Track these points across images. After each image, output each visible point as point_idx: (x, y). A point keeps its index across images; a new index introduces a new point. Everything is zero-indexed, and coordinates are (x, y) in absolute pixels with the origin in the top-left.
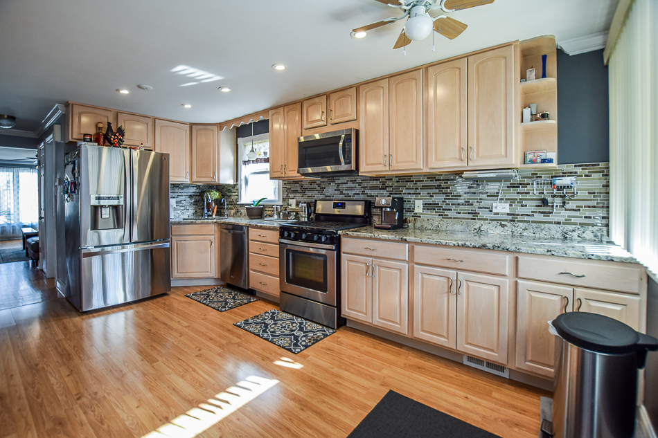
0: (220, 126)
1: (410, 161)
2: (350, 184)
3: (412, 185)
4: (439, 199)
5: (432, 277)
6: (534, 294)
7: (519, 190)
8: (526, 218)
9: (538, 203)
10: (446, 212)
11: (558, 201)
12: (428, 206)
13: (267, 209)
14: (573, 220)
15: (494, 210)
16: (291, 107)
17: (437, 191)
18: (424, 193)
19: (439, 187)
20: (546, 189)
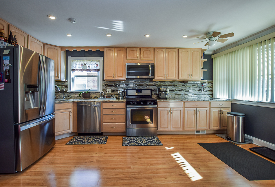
0: (62, 48)
1: (172, 77)
2: (141, 83)
3: (165, 84)
4: (174, 89)
5: (190, 111)
6: (214, 111)
7: (195, 86)
8: (196, 94)
9: (199, 90)
10: (176, 93)
11: (203, 90)
12: (170, 91)
13: (92, 94)
14: (206, 94)
15: (189, 92)
16: (120, 49)
17: (173, 86)
18: (169, 87)
19: (174, 85)
20: (200, 86)
